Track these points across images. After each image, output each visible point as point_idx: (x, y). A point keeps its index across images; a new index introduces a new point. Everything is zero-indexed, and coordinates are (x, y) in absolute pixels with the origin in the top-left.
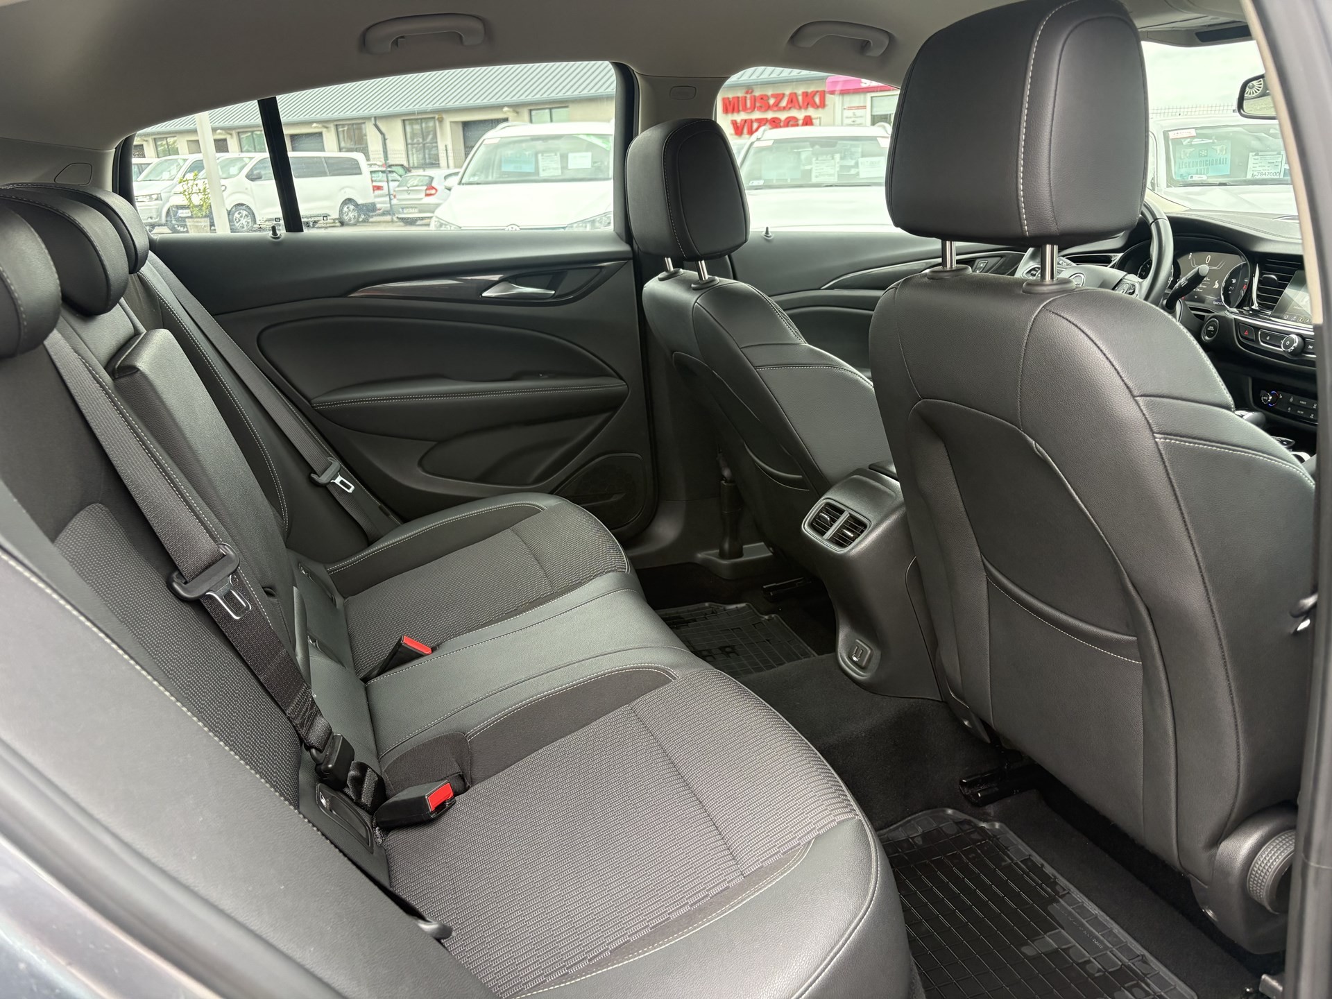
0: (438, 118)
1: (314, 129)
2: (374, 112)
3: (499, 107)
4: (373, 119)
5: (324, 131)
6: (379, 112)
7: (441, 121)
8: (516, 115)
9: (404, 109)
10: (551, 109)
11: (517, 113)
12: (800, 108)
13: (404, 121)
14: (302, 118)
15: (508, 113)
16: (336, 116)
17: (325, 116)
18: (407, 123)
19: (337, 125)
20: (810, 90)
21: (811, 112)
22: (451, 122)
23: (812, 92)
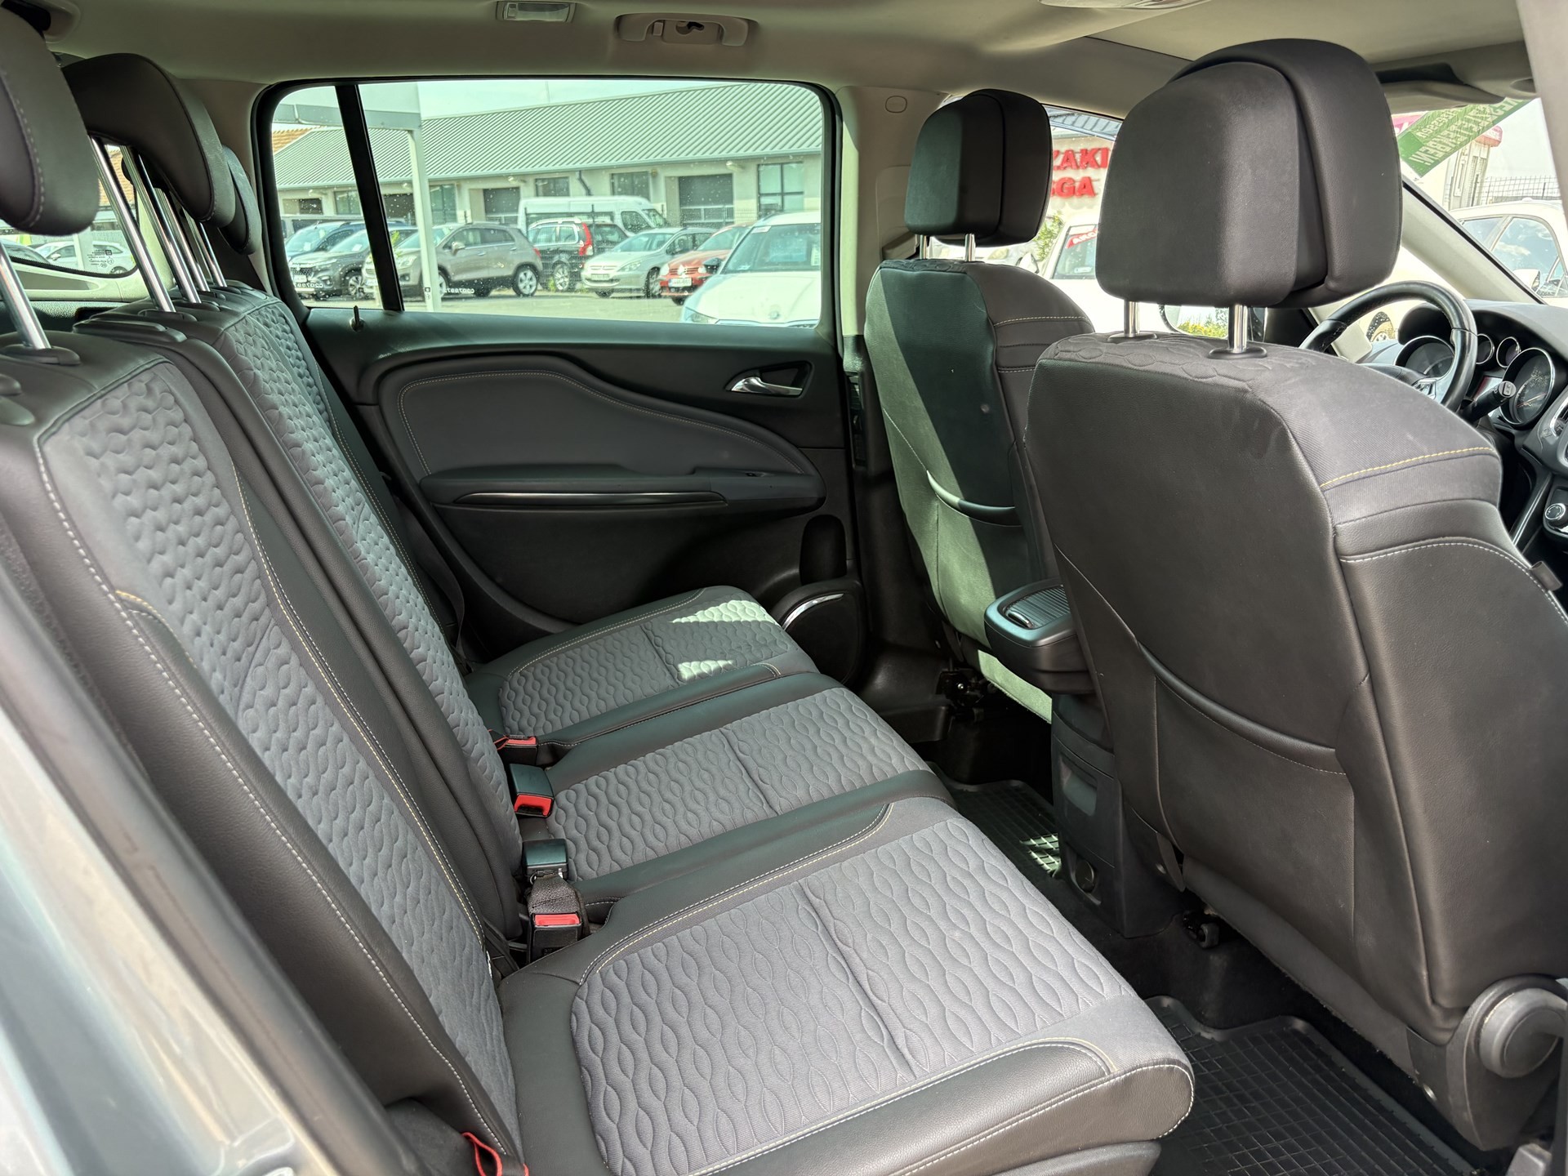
0: (652, 174)
1: (512, 182)
2: (578, 165)
3: (725, 160)
4: (577, 173)
5: (522, 185)
6: (585, 165)
7: (655, 175)
8: (740, 170)
9: (613, 162)
10: (782, 164)
11: (743, 167)
12: (1078, 167)
13: (613, 175)
14: (498, 171)
15: (732, 168)
16: (537, 169)
17: (523, 170)
18: (615, 177)
19: (536, 180)
20: (1090, 146)
21: (1090, 172)
22: (666, 177)
23: (1093, 149)
